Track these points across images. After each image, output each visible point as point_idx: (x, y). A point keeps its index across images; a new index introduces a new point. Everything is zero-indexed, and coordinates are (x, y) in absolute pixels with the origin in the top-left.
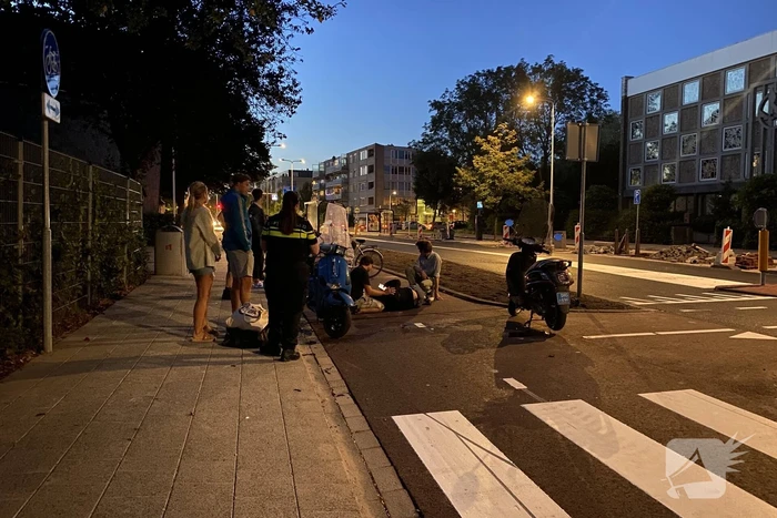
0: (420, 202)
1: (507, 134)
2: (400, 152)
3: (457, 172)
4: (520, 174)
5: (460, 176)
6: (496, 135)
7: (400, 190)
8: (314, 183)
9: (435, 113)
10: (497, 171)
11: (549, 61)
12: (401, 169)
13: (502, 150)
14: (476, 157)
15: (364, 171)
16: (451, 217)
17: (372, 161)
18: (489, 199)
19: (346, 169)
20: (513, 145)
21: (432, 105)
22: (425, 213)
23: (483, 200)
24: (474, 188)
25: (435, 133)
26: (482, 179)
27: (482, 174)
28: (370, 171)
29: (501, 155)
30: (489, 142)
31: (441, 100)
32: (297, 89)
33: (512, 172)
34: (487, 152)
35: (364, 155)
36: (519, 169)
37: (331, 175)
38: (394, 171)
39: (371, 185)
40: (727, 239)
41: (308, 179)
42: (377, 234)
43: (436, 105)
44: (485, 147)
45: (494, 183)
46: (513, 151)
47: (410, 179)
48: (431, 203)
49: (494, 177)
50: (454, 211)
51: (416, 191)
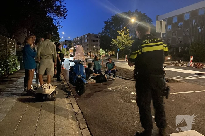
0: (101, 49)
1: (126, 30)
2: (96, 36)
3: (112, 40)
4: (130, 41)
5: (113, 42)
6: (123, 30)
7: (96, 46)
8: (72, 44)
9: (105, 25)
10: (123, 40)
11: (136, 11)
12: (96, 40)
13: (125, 34)
14: (118, 36)
15: (86, 41)
16: (110, 53)
17: (88, 38)
18: (122, 48)
19: (81, 40)
20: (128, 33)
21: (105, 22)
22: (102, 52)
23: (119, 48)
24: (117, 45)
25: (106, 30)
26: (119, 42)
27: (119, 41)
28: (88, 40)
29: (125, 36)
30: (121, 32)
31: (107, 21)
33: (127, 40)
34: (121, 35)
35: (86, 36)
36: (129, 40)
37: (77, 42)
38: (94, 41)
39: (88, 45)
40: (191, 59)
41: (70, 43)
42: (90, 58)
43: (106, 22)
44: (120, 33)
45: (122, 44)
46: (128, 35)
47: (99, 43)
48: (104, 49)
49: (123, 42)
51: (100, 46)
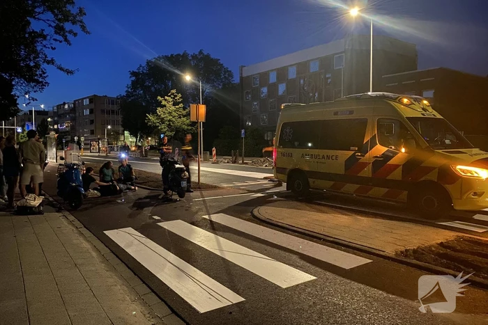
0: (127, 133)
1: (176, 96)
2: (112, 101)
3: (147, 117)
4: (185, 119)
5: (149, 119)
6: (169, 96)
7: (113, 125)
8: (49, 119)
9: (134, 78)
10: (171, 117)
11: (201, 52)
12: (113, 112)
13: (174, 105)
14: (159, 109)
15: (87, 112)
16: (148, 142)
17: (92, 106)
18: (168, 133)
19: (73, 110)
20: (180, 103)
21: (131, 74)
22: (130, 140)
23: (164, 133)
24: (158, 126)
25: (135, 91)
26: (163, 121)
27: (163, 118)
28: (91, 111)
29: (173, 108)
30: (166, 100)
31: (137, 71)
32: (45, 75)
33: (180, 117)
34: (165, 106)
35: (86, 102)
36: (184, 116)
37: (63, 114)
38: (108, 113)
39: (92, 122)
41: (45, 117)
42: (97, 154)
43: (134, 74)
44: (164, 103)
45: (170, 124)
46: (180, 106)
47: (120, 118)
48: (133, 134)
49: (169, 121)
50: (150, 138)
51: (123, 126)
